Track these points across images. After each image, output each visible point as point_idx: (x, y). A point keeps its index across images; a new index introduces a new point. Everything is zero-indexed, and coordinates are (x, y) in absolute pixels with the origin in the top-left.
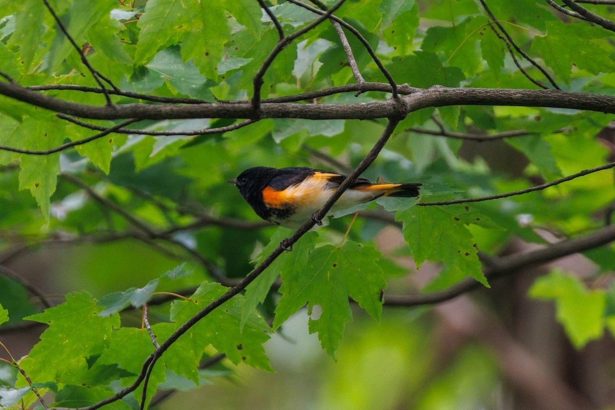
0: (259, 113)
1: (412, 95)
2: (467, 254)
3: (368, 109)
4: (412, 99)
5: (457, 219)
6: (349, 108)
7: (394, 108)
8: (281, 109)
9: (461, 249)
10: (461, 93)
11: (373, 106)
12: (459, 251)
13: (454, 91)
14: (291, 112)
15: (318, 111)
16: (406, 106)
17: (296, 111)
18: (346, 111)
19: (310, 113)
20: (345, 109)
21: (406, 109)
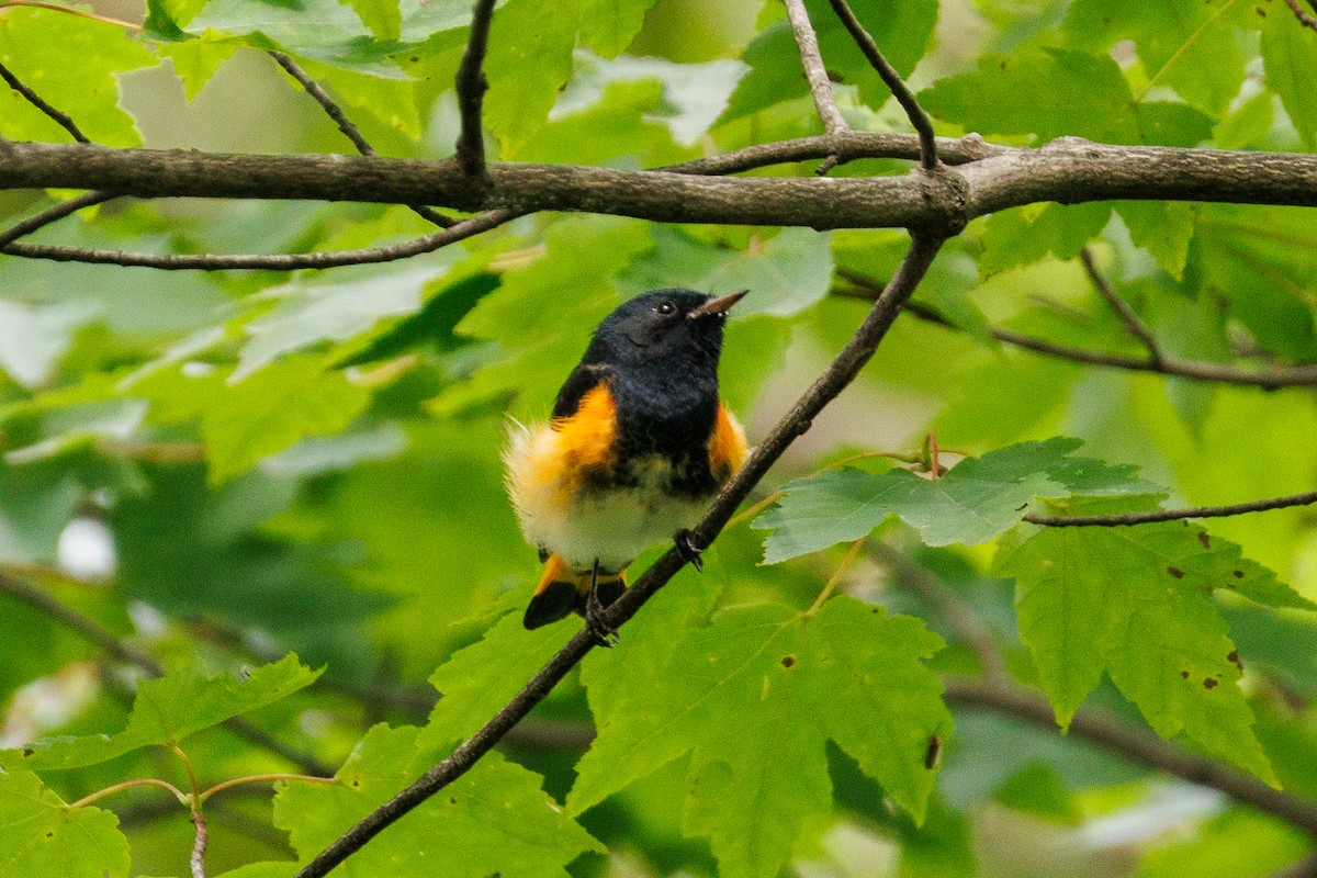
0: (483, 189)
1: (985, 162)
2: (1210, 684)
3: (840, 195)
4: (986, 172)
5: (1177, 574)
6: (778, 190)
7: (927, 197)
8: (554, 181)
9: (1191, 669)
10: (1144, 161)
11: (857, 189)
12: (1185, 675)
13: (1121, 154)
14: (587, 192)
15: (675, 193)
16: (965, 194)
17: (602, 189)
18: (767, 199)
19: (652, 199)
20: (766, 194)
21: (963, 203)
